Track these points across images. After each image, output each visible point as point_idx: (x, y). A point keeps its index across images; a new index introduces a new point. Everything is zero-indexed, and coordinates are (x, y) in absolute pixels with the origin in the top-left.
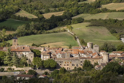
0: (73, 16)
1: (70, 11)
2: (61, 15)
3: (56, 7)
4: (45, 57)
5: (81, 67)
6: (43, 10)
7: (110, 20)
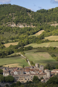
0: (25, 45)
1: (23, 42)
2: (17, 44)
3: (13, 39)
4: (6, 74)
5: (32, 81)
6: (4, 42)
7: (51, 48)
